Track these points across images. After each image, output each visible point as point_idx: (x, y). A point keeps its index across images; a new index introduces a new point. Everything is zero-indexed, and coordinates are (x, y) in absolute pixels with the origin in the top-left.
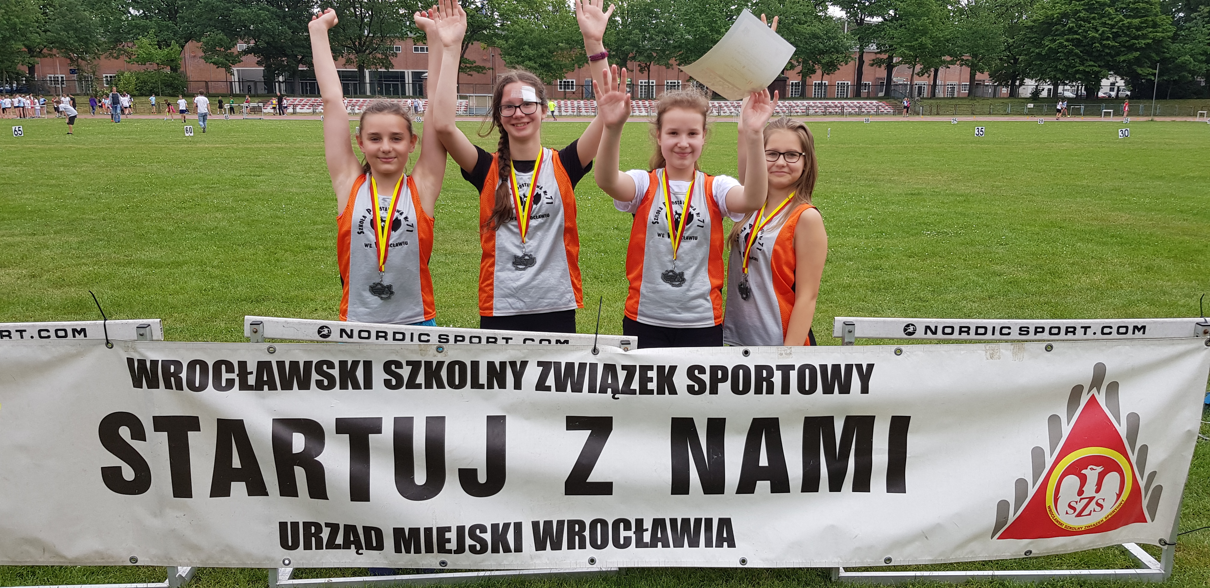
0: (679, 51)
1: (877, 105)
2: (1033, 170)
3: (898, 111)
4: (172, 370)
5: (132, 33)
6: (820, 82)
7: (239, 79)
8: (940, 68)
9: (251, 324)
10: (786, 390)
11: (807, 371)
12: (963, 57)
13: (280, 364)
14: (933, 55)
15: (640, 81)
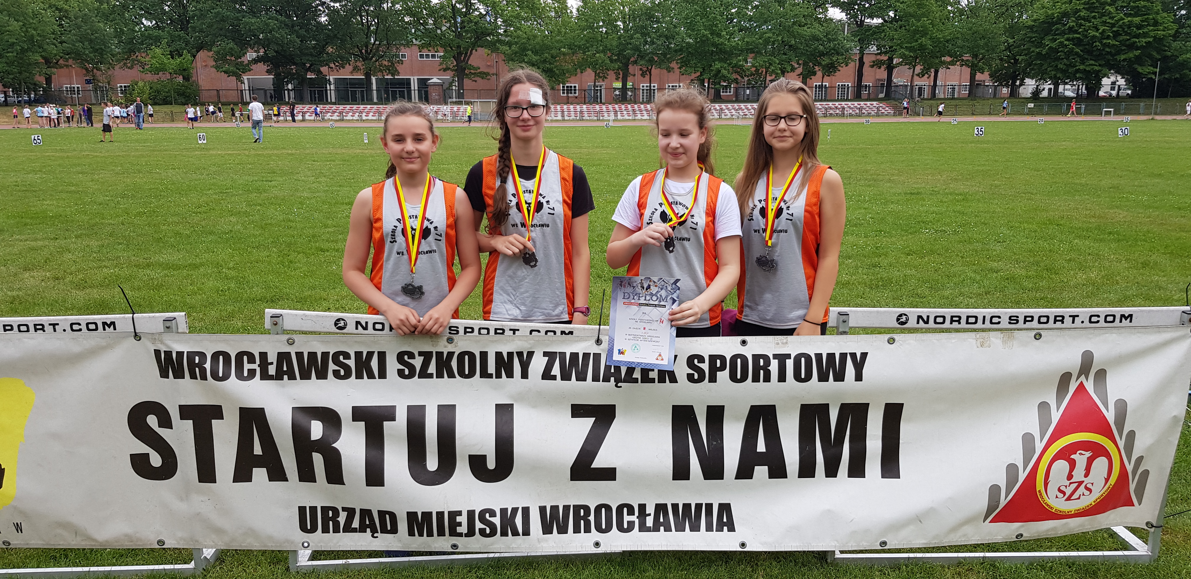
0: (680, 55)
1: (877, 106)
2: (1032, 169)
3: (899, 112)
4: (197, 361)
5: (146, 44)
6: (820, 84)
7: (249, 87)
8: (940, 69)
9: (271, 317)
10: (782, 378)
11: (803, 360)
12: (963, 58)
13: (299, 355)
14: (933, 55)
15: (641, 85)
